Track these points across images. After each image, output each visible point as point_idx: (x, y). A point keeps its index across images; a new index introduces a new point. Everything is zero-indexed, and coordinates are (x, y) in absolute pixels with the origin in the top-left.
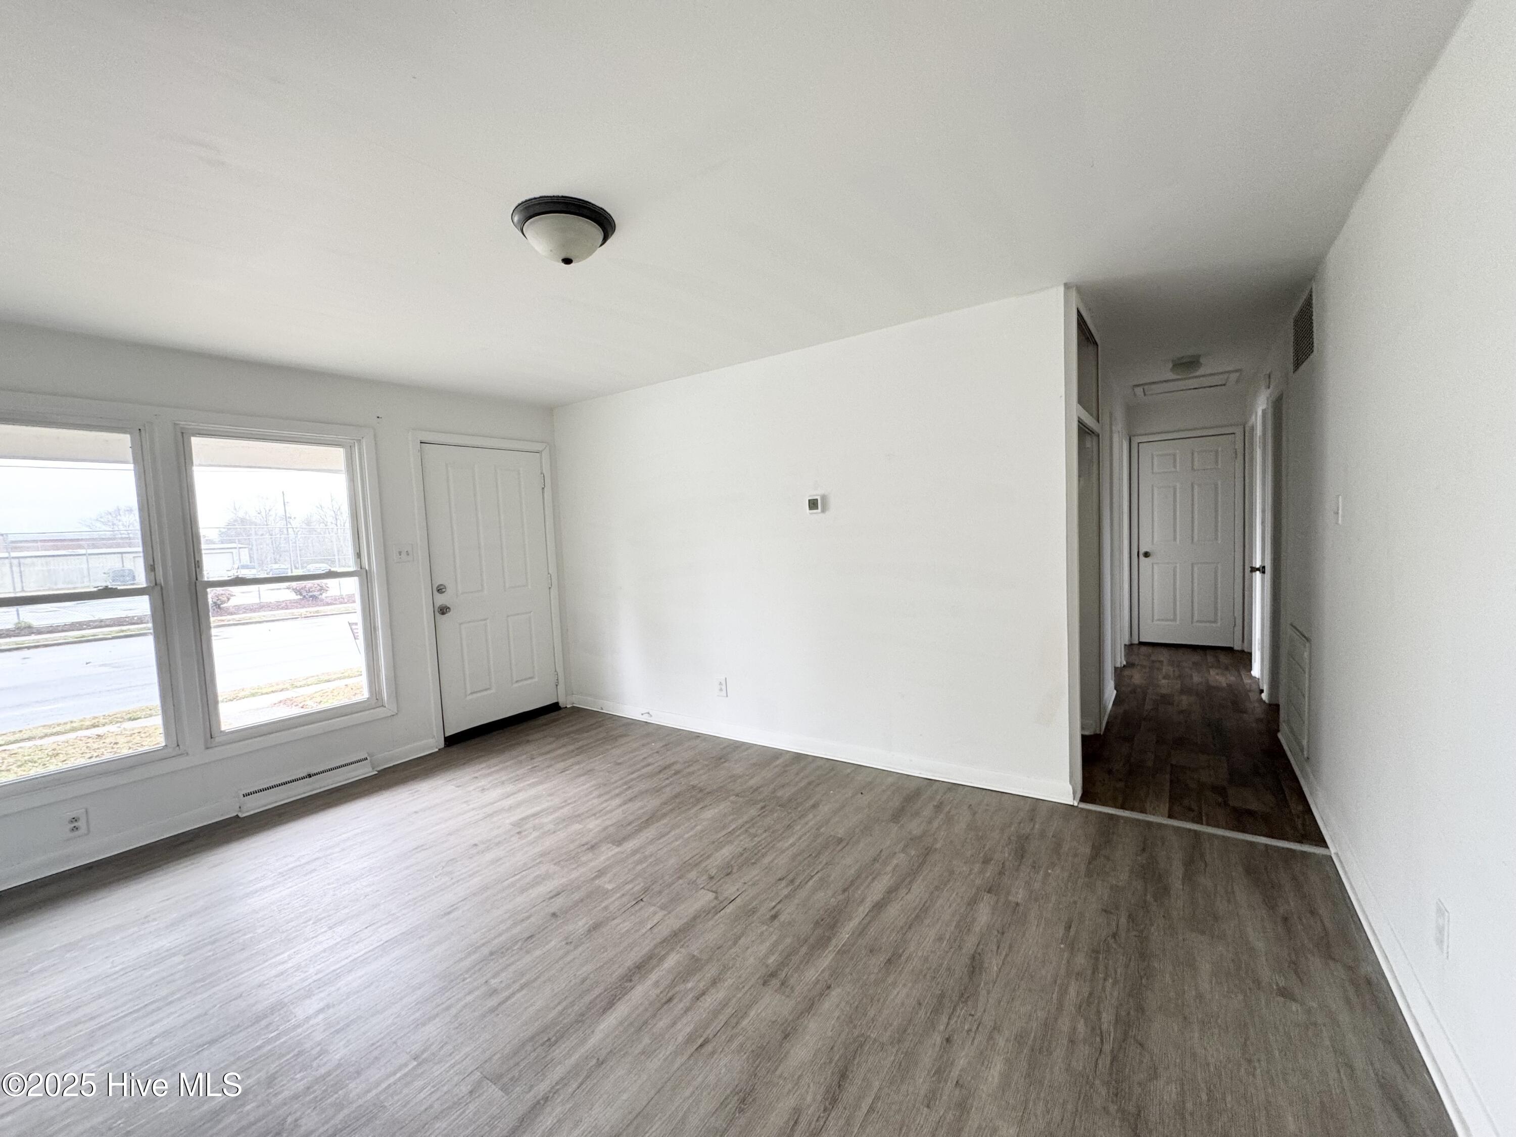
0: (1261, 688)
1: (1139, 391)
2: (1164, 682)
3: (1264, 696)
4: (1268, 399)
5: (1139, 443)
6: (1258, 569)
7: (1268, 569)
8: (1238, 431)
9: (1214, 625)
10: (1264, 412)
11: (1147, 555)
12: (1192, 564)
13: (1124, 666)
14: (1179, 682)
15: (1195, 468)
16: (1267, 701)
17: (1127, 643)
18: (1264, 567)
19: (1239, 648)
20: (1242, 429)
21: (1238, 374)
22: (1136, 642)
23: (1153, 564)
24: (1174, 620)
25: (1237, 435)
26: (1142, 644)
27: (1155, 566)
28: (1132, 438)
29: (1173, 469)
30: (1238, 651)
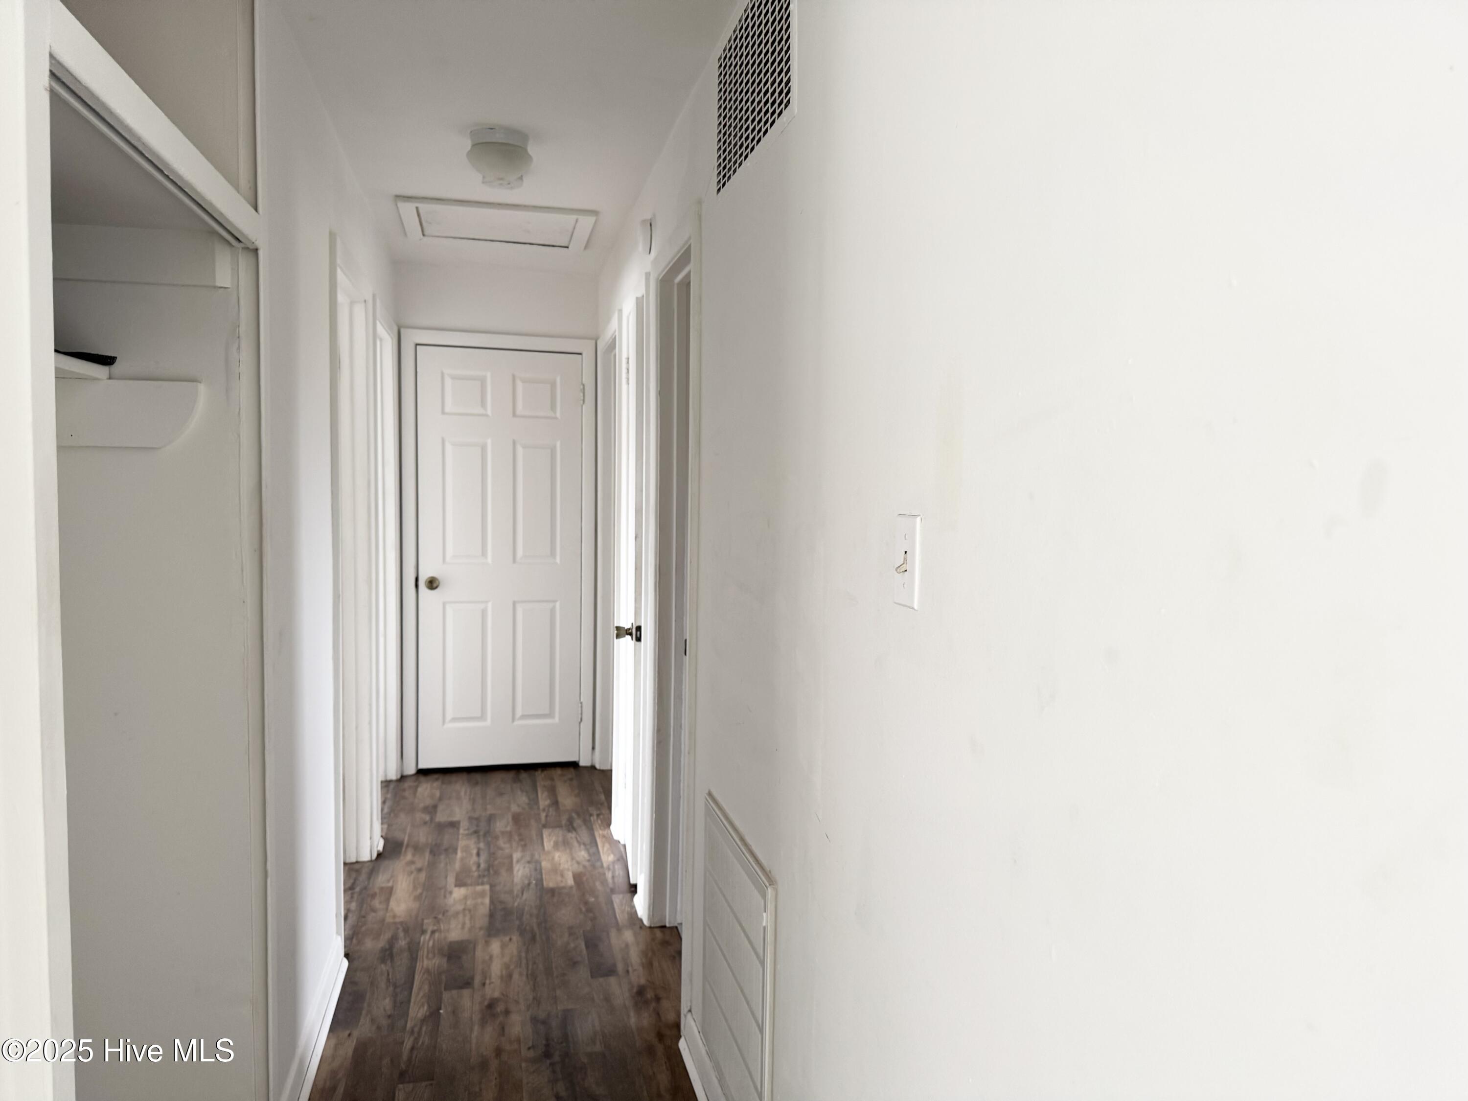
0: (632, 881)
1: (408, 210)
2: (458, 893)
3: (641, 903)
4: (648, 275)
5: (417, 345)
6: (628, 632)
7: (649, 634)
8: (587, 348)
9: (548, 721)
10: (639, 302)
11: (432, 584)
12: (514, 603)
13: (379, 855)
14: (487, 887)
15: (518, 412)
16: (646, 922)
17: (393, 775)
18: (639, 629)
19: (588, 764)
20: (594, 344)
21: (591, 220)
22: (411, 770)
23: (444, 604)
24: (482, 717)
25: (584, 355)
26: (424, 773)
27: (448, 607)
28: (402, 331)
29: (481, 411)
30: (585, 767)
